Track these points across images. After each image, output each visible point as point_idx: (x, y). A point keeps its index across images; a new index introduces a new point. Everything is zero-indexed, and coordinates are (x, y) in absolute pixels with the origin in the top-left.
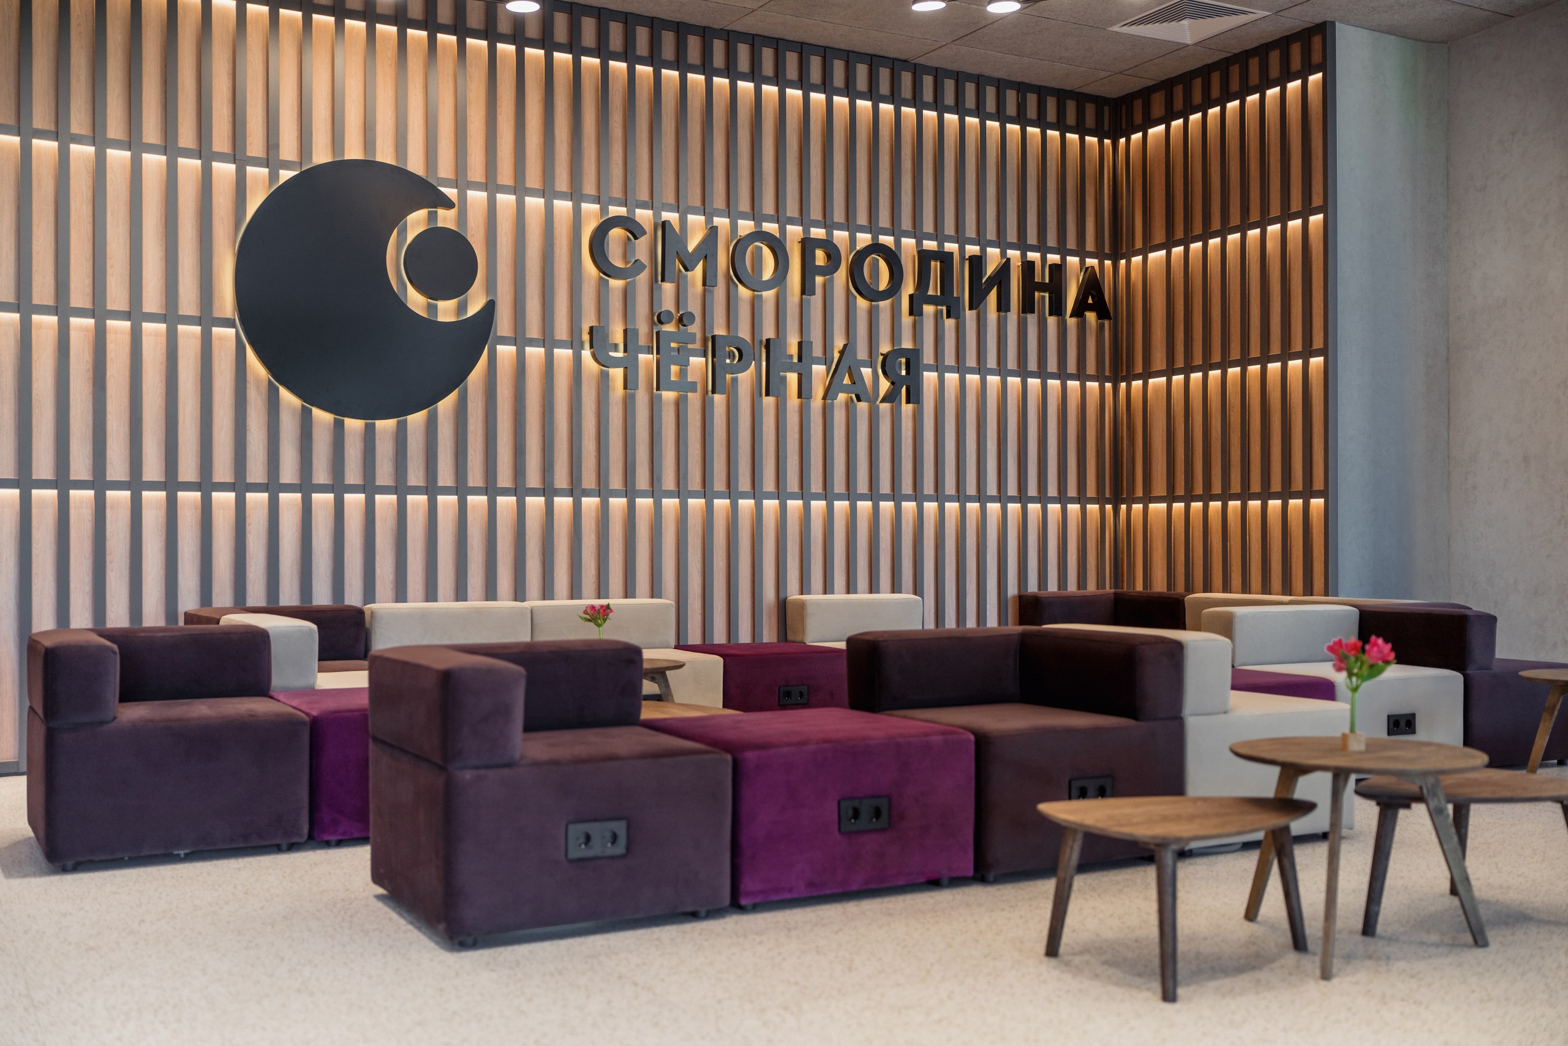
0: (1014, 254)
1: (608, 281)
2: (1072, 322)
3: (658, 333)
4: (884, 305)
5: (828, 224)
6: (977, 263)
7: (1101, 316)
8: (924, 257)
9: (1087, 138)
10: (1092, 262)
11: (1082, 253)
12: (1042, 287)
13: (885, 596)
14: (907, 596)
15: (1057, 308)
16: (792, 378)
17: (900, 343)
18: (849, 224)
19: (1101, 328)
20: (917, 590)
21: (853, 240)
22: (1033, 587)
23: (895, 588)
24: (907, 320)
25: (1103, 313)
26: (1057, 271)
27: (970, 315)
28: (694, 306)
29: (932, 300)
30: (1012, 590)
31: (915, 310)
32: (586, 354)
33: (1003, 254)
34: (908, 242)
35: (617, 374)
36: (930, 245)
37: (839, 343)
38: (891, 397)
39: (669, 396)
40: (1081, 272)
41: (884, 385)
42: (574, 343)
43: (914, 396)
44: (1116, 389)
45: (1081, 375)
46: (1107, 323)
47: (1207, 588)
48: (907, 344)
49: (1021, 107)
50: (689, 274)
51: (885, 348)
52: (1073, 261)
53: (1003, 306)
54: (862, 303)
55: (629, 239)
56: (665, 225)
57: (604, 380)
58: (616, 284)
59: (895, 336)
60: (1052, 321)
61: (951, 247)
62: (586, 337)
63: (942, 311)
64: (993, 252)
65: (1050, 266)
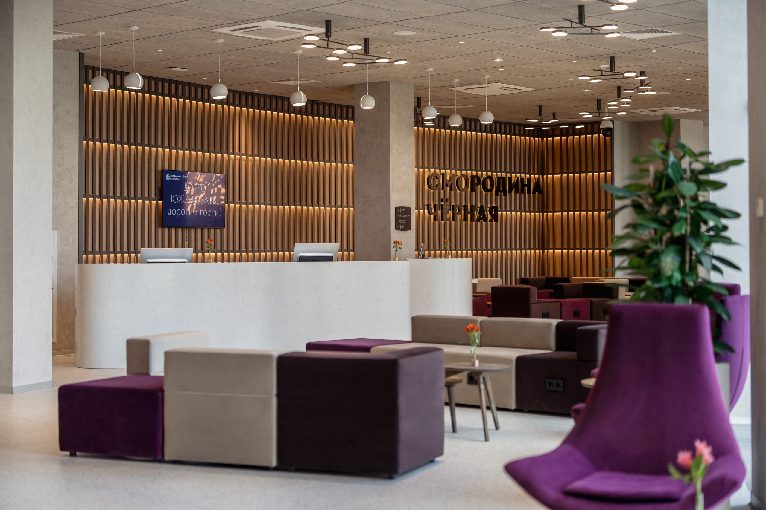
0: (518, 175)
1: (430, 190)
2: (532, 195)
3: (442, 205)
4: (489, 193)
5: (476, 170)
6: (510, 179)
7: (539, 193)
8: (499, 178)
9: (535, 138)
10: (537, 176)
11: (534, 174)
12: (526, 185)
13: (494, 279)
14: (499, 279)
15: (529, 192)
16: (469, 216)
17: (492, 205)
18: (481, 170)
19: (539, 197)
20: (501, 277)
21: (482, 174)
22: (523, 276)
23: (496, 277)
24: (494, 197)
25: (541, 192)
26: (529, 180)
27: (508, 194)
28: (448, 197)
29: (501, 191)
30: (518, 277)
31: (497, 194)
32: (426, 211)
33: (516, 176)
34: (494, 174)
35: (432, 216)
36: (499, 174)
37: (479, 205)
38: (491, 221)
39: (443, 222)
40: (534, 179)
41: (489, 217)
42: (424, 209)
43: (496, 221)
44: (543, 215)
45: (534, 211)
46: (540, 195)
47: (575, 276)
48: (494, 205)
49: (520, 131)
50: (447, 187)
51: (489, 206)
52: (532, 176)
53: (516, 192)
54: (484, 193)
55: (435, 178)
56: (443, 174)
57: (429, 218)
58: (432, 191)
59: (491, 203)
60: (527, 195)
61: (504, 174)
62: (426, 207)
63: (502, 194)
64: (514, 175)
65: (527, 179)
